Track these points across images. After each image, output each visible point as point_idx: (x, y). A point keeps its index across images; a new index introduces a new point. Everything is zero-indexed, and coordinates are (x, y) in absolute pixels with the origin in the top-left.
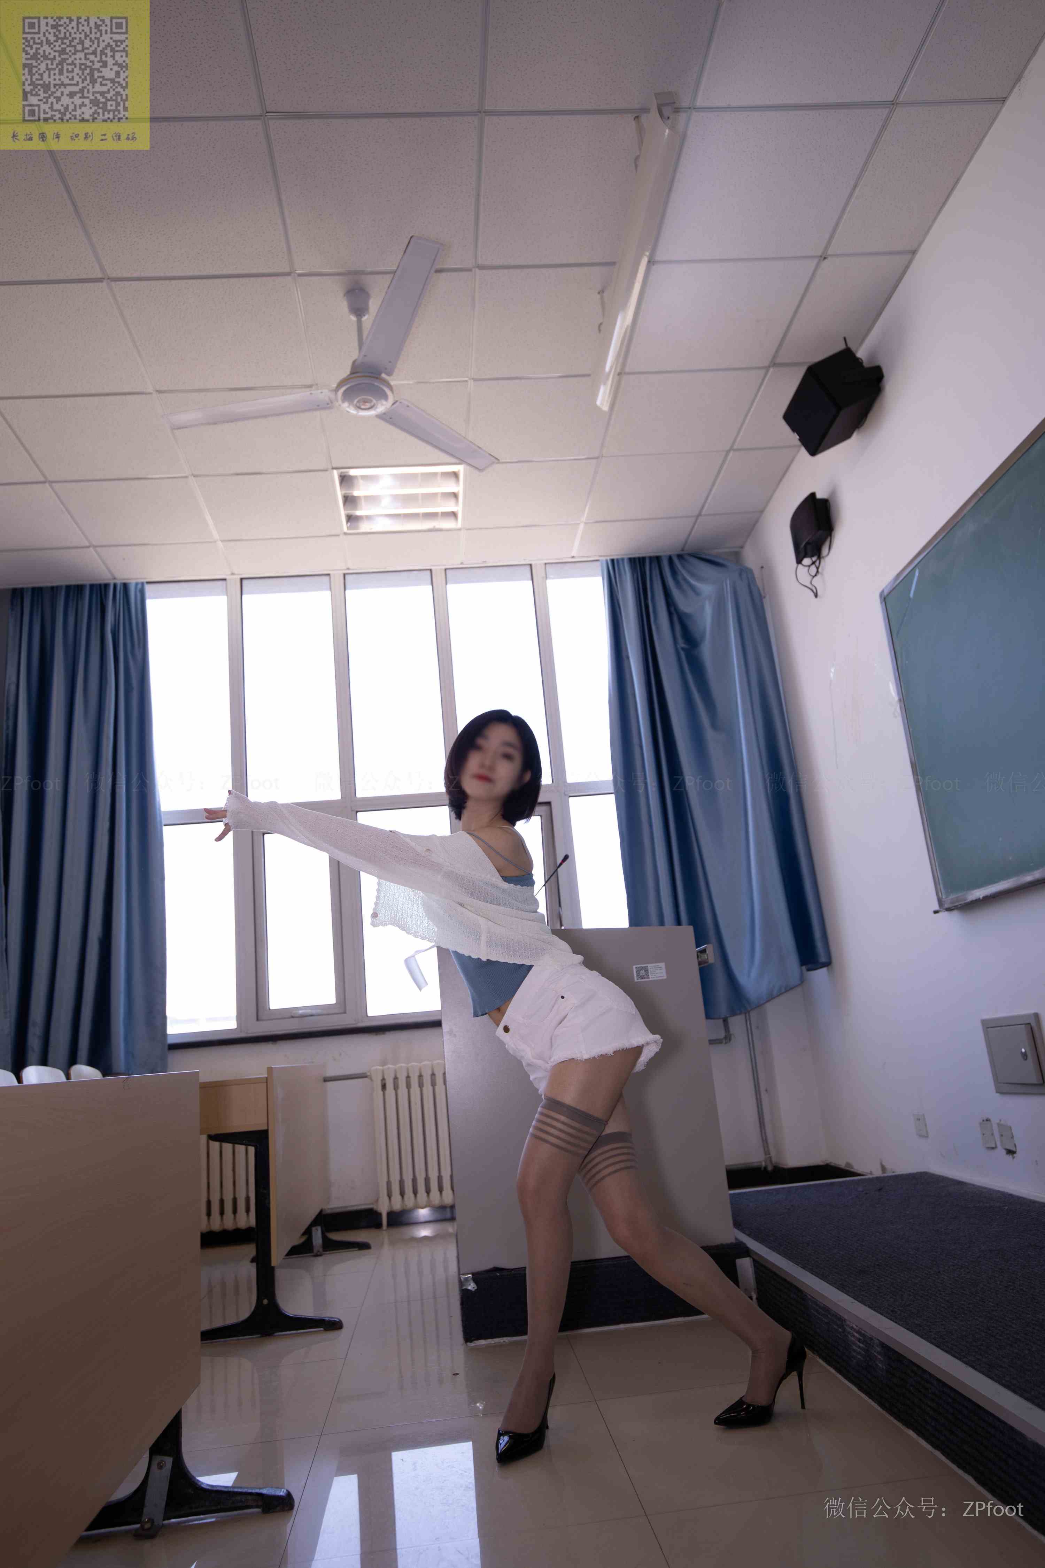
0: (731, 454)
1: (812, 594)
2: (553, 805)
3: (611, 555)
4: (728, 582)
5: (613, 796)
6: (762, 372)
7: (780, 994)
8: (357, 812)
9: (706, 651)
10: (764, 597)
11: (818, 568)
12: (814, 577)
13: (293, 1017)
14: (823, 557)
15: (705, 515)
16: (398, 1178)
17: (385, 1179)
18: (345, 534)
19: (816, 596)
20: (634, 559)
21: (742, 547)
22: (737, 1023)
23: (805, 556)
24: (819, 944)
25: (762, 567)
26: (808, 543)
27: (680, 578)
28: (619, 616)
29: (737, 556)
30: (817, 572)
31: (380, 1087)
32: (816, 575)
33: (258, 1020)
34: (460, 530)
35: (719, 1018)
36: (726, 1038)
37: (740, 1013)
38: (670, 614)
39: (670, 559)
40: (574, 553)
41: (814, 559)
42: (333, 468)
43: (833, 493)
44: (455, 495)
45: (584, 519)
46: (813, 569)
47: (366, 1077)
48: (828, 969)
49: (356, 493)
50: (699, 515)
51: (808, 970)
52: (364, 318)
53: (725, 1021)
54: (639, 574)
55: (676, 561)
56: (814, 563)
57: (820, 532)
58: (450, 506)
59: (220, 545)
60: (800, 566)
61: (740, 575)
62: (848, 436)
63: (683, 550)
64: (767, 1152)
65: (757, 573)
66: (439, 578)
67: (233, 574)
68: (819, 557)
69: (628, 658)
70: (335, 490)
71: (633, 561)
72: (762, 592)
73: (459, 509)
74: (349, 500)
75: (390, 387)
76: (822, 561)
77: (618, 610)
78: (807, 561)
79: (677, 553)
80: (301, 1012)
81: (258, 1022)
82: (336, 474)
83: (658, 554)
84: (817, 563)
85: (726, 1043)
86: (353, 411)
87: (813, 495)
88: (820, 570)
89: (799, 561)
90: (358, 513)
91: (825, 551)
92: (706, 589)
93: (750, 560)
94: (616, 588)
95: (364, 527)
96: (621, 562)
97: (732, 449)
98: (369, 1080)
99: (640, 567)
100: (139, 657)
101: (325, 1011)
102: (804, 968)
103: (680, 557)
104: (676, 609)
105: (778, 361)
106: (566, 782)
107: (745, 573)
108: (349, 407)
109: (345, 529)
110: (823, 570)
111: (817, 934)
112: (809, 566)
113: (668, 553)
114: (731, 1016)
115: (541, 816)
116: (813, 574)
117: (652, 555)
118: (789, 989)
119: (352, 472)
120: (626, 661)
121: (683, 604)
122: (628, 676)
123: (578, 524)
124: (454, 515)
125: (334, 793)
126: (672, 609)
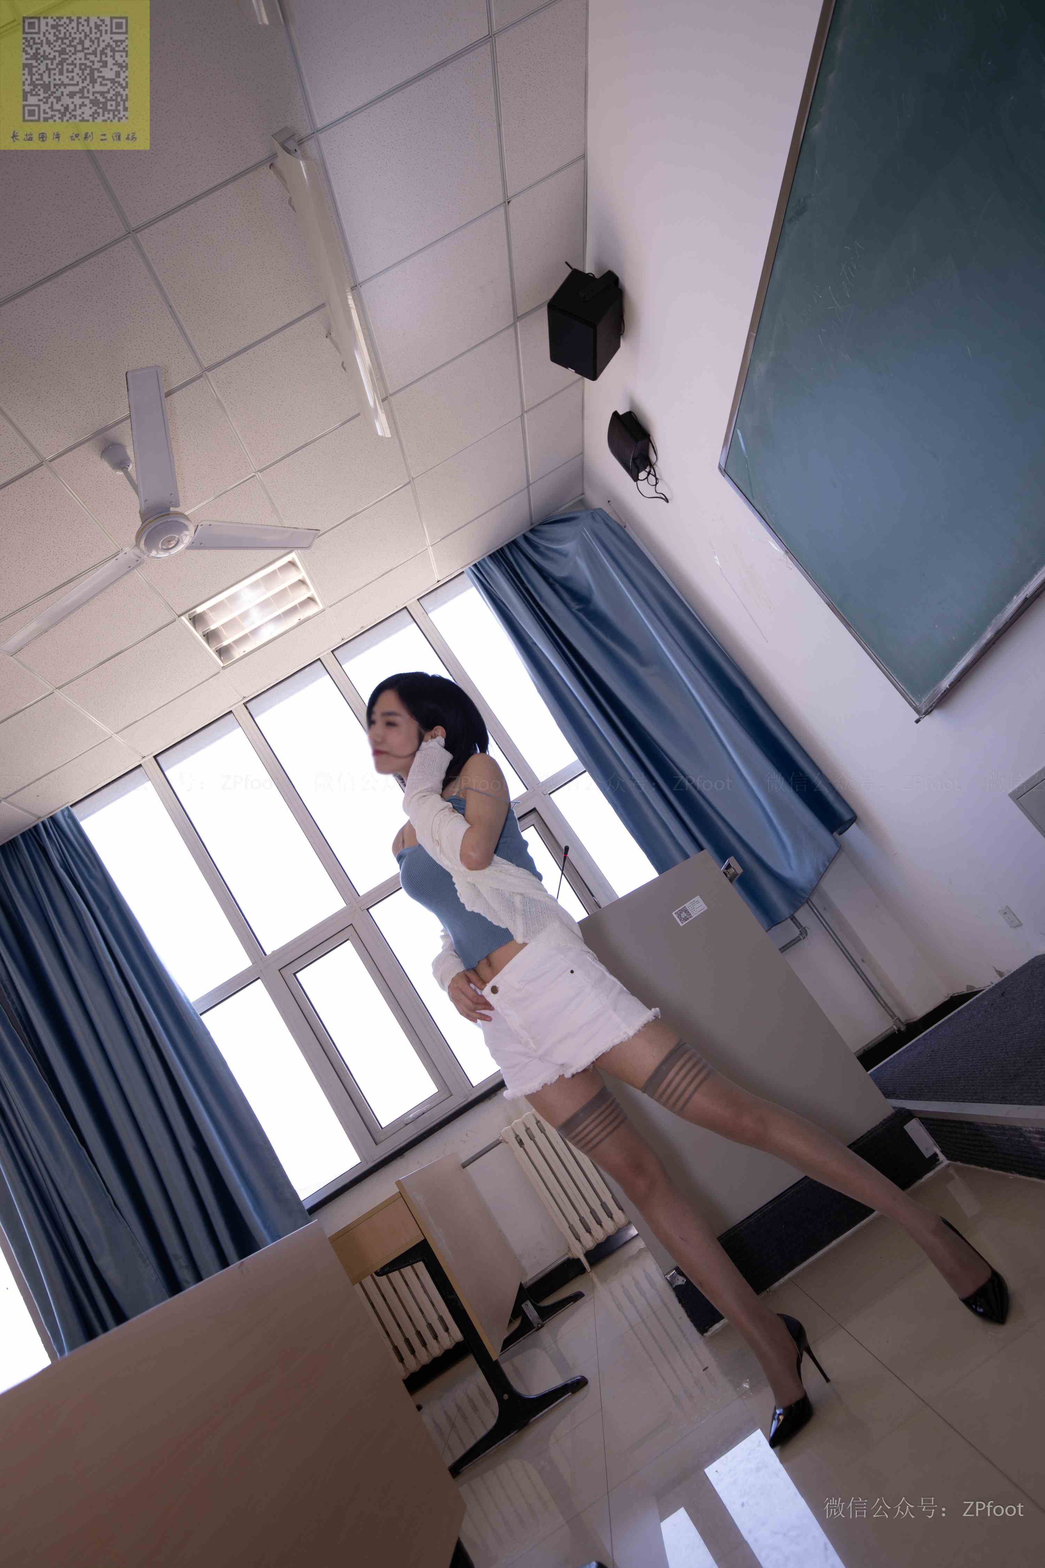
0: (525, 415)
1: (664, 502)
2: (540, 810)
3: (472, 562)
5: (587, 774)
6: (512, 329)
7: (827, 869)
8: (368, 909)
9: (600, 601)
10: (625, 527)
11: (655, 476)
12: (656, 485)
14: (655, 464)
15: (534, 483)
16: (577, 1218)
17: (567, 1226)
18: (223, 668)
19: (667, 501)
20: (494, 553)
21: (583, 494)
22: (804, 915)
23: (639, 472)
24: (837, 806)
25: (609, 501)
26: (634, 459)
27: (542, 549)
28: (507, 611)
29: (582, 503)
30: (657, 479)
31: (517, 1145)
32: (657, 483)
33: (376, 1143)
34: (324, 610)
35: (787, 919)
36: (801, 934)
37: (802, 904)
38: (551, 586)
39: (525, 537)
40: (437, 578)
41: (648, 470)
42: (179, 616)
43: (632, 402)
44: (302, 582)
45: (428, 542)
46: (652, 479)
47: (500, 1142)
48: (857, 824)
49: (213, 627)
50: (529, 485)
51: (840, 834)
52: (131, 468)
53: (793, 919)
54: (505, 564)
55: (530, 536)
56: (649, 473)
57: (639, 444)
58: (303, 594)
59: (117, 738)
60: (639, 482)
61: (593, 518)
62: (617, 346)
63: (532, 524)
64: (893, 1015)
65: (607, 510)
66: (330, 661)
67: (143, 758)
68: (651, 466)
69: (535, 644)
70: (191, 633)
71: (492, 556)
72: (619, 522)
73: (312, 592)
74: (210, 636)
75: (186, 518)
76: (655, 467)
77: (503, 606)
78: (642, 475)
79: (528, 529)
80: (414, 1114)
81: (379, 1145)
82: (184, 619)
83: (512, 539)
84: (652, 472)
85: (804, 938)
86: (163, 555)
87: (615, 414)
88: (657, 476)
89: (636, 479)
90: (225, 643)
91: (653, 458)
92: (569, 546)
93: (596, 501)
94: (490, 588)
95: (238, 653)
96: (483, 564)
97: (523, 412)
98: (505, 1144)
99: (502, 557)
100: (99, 875)
101: (432, 1103)
102: (835, 834)
103: (532, 531)
104: (554, 579)
105: (520, 313)
106: (539, 783)
107: (597, 514)
108: (158, 553)
109: (222, 665)
110: (660, 476)
111: (831, 798)
112: (647, 478)
113: (521, 533)
114: (795, 912)
115: (533, 825)
116: (655, 484)
117: (507, 542)
118: (832, 860)
119: (199, 610)
120: (535, 649)
121: (557, 570)
122: (544, 661)
123: (426, 549)
124: (311, 599)
125: (337, 904)
126: (551, 580)
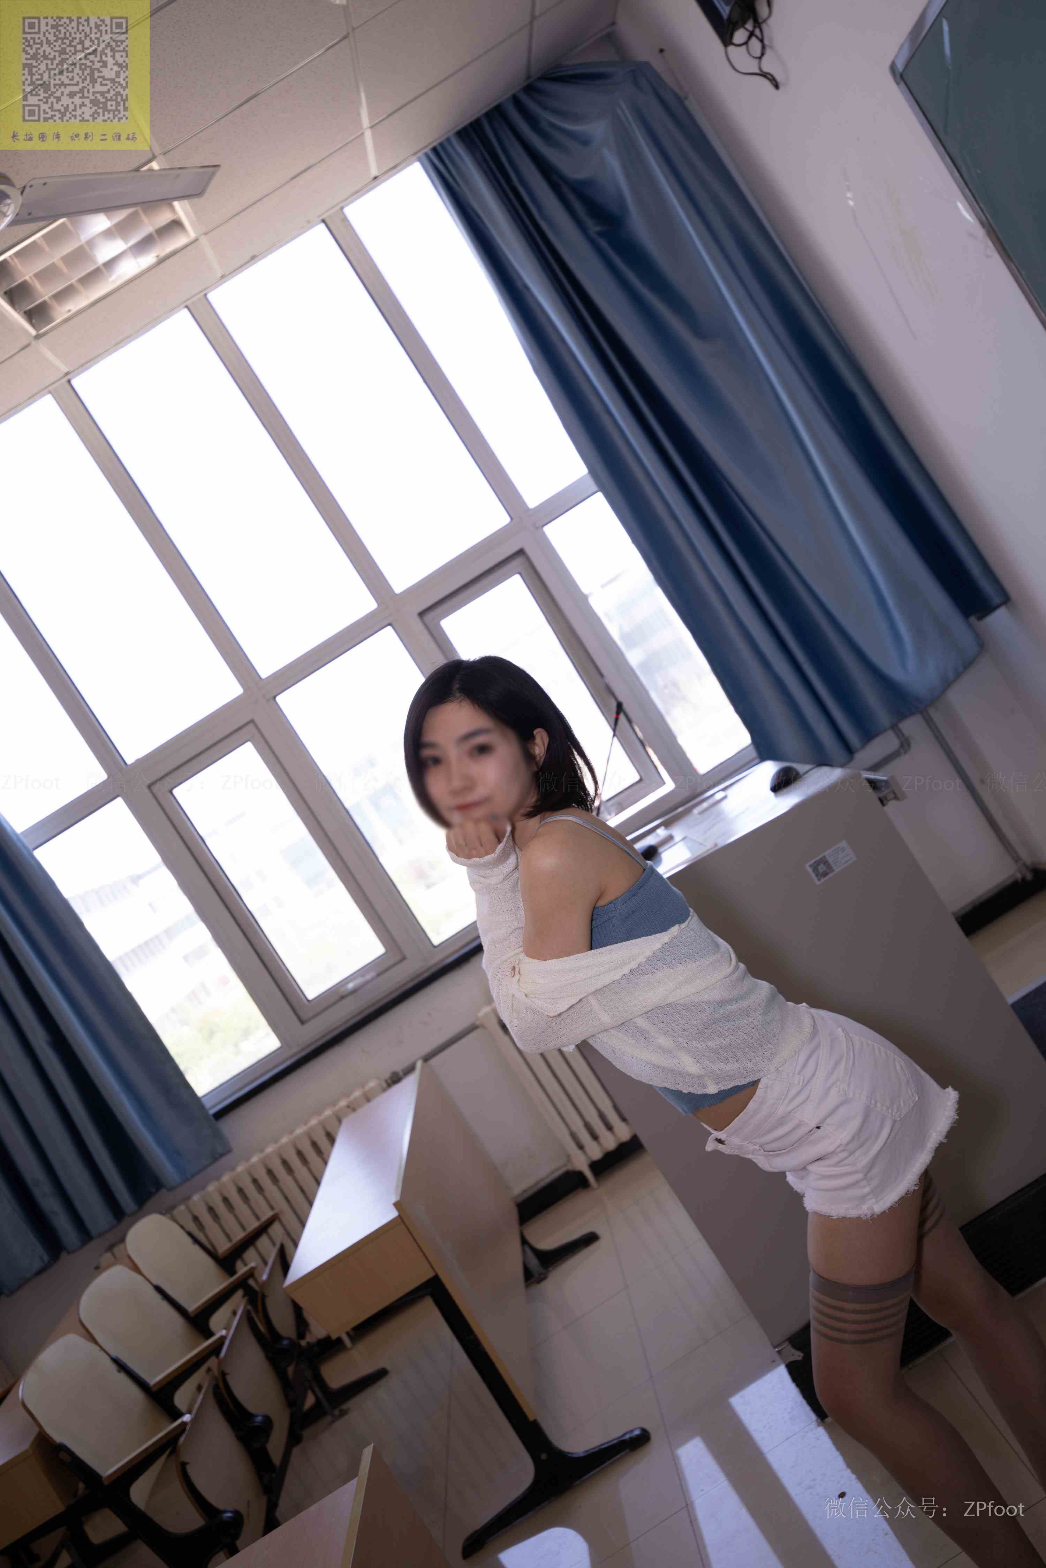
1: (766, 84)
2: (528, 550)
3: (430, 144)
4: (624, 107)
5: (600, 495)
7: (958, 675)
8: (274, 697)
9: (639, 227)
10: (686, 98)
11: (762, 41)
12: (760, 56)
13: (343, 998)
14: (764, 21)
15: (539, 16)
16: (580, 1123)
17: (566, 1132)
18: (38, 338)
19: (776, 84)
20: (464, 130)
21: (615, 24)
22: (912, 726)
23: (734, 30)
24: (983, 582)
25: (664, 54)
27: (545, 127)
29: (614, 49)
32: (762, 53)
33: (302, 1022)
34: (196, 240)
35: (886, 730)
36: (904, 748)
37: (913, 714)
38: (556, 189)
40: (374, 172)
41: (751, 30)
45: (366, 125)
46: (755, 44)
47: (476, 1028)
48: (1007, 607)
49: (19, 281)
50: (532, 20)
51: (979, 620)
53: (894, 727)
54: (483, 150)
55: (526, 99)
56: (752, 37)
60: (731, 48)
61: (635, 81)
63: (529, 76)
64: (1019, 861)
65: (658, 65)
68: (757, 22)
69: (532, 296)
71: (463, 134)
72: (678, 92)
73: (178, 214)
74: (16, 294)
78: (739, 36)
79: (523, 86)
80: (351, 986)
81: (306, 1026)
83: (495, 104)
84: (758, 33)
85: (906, 754)
88: (766, 42)
89: (726, 41)
90: (39, 301)
91: (762, 10)
92: (595, 130)
93: (637, 43)
94: (458, 188)
95: (61, 312)
96: (449, 148)
98: (482, 1031)
99: (478, 138)
101: (378, 969)
102: (972, 619)
103: (529, 90)
104: (562, 177)
106: (528, 509)
107: (641, 74)
109: (34, 333)
110: (771, 42)
112: (746, 43)
113: (509, 94)
114: (900, 722)
115: (520, 574)
117: (486, 109)
118: (968, 662)
121: (570, 166)
122: (541, 318)
123: (362, 134)
124: (176, 224)
125: (232, 689)
126: (558, 183)
